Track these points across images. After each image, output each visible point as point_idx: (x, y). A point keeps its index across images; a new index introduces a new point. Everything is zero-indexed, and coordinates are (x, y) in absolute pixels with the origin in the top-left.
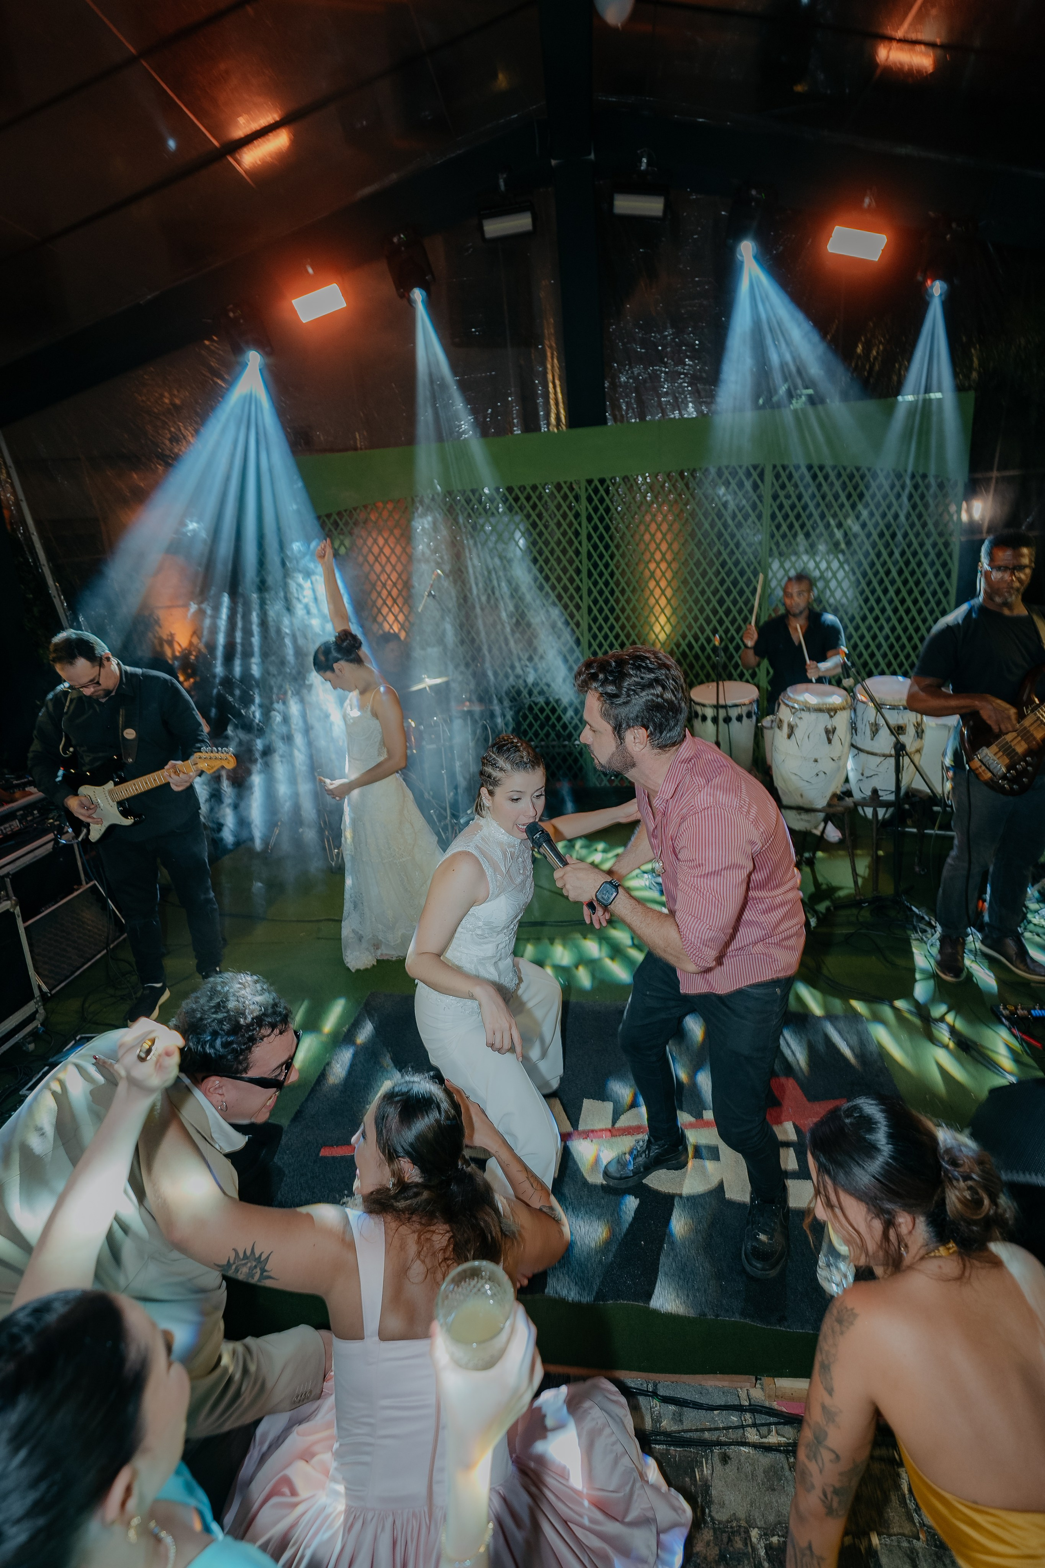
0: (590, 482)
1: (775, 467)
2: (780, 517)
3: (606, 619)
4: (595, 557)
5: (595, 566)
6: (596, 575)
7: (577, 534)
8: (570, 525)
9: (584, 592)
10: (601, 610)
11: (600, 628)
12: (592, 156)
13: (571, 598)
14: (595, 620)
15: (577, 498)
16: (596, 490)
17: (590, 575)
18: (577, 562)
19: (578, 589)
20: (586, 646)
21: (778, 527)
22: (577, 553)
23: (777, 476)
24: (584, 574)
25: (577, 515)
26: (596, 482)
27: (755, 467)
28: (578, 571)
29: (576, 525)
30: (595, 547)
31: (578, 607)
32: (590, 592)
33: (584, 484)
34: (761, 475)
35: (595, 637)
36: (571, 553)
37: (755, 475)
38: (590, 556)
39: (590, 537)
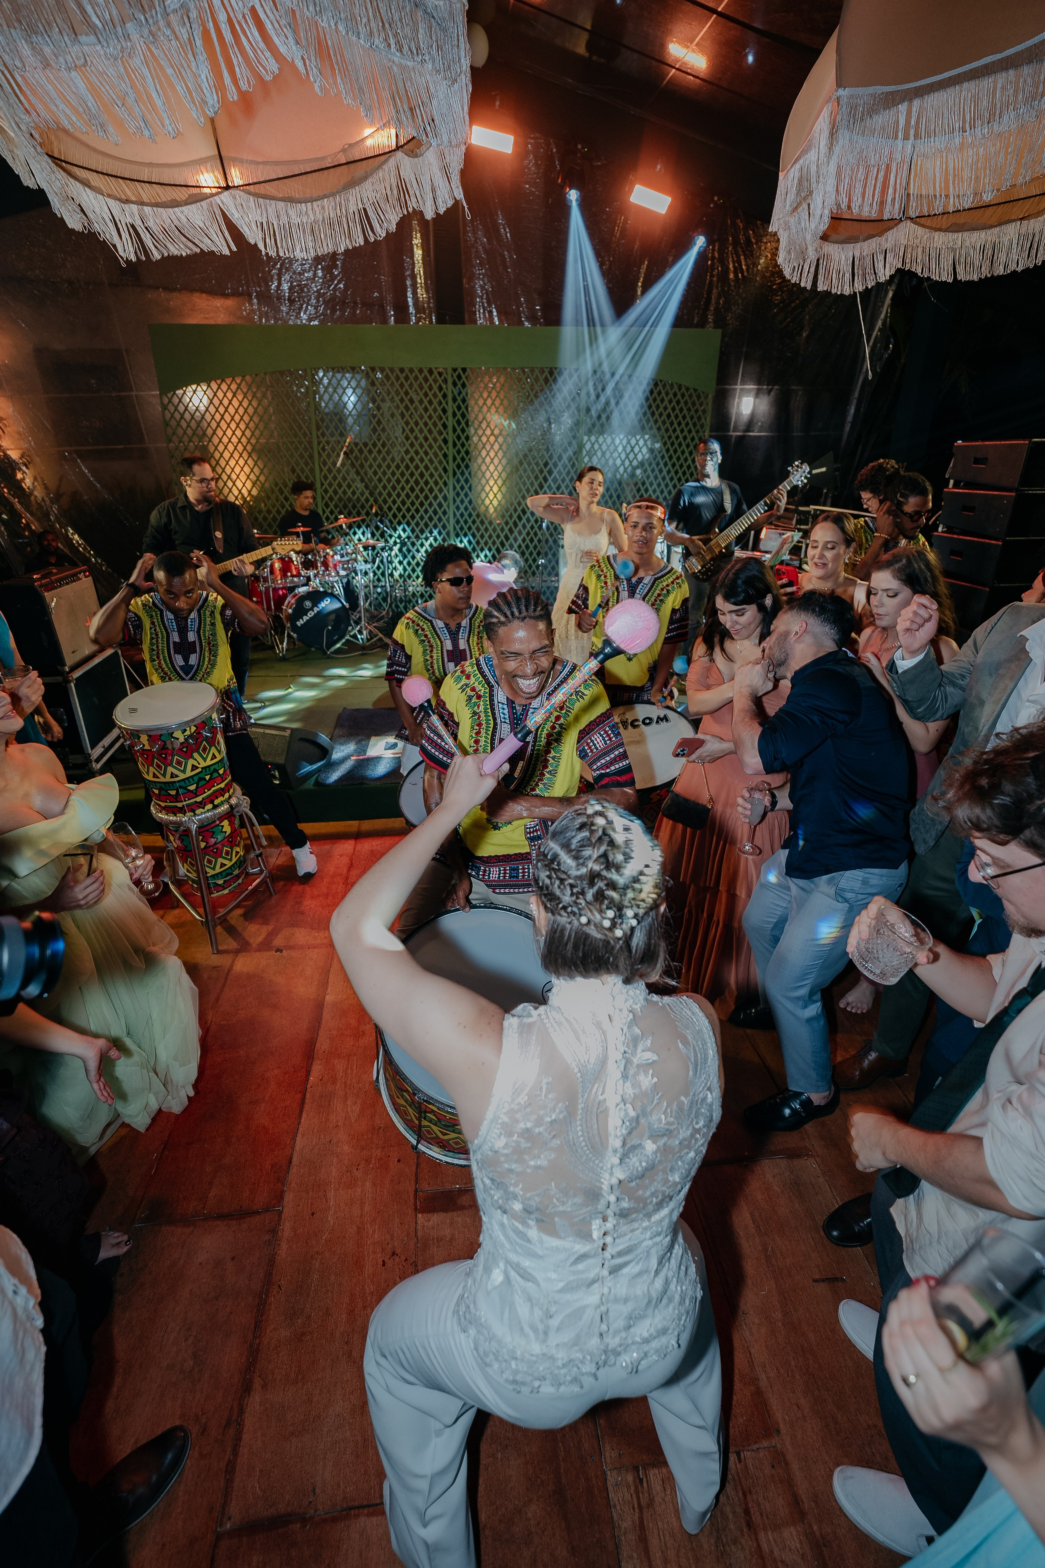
0: (455, 370)
4: (459, 431)
5: (459, 438)
6: (459, 446)
7: (444, 411)
8: (440, 403)
9: (450, 459)
13: (440, 462)
15: (445, 381)
16: (459, 377)
17: (455, 445)
18: (445, 434)
19: (445, 456)
20: (451, 502)
22: (445, 426)
24: (450, 444)
25: (445, 396)
26: (460, 371)
28: (445, 441)
29: (444, 404)
30: (459, 422)
31: (445, 470)
32: (455, 459)
33: (450, 371)
35: (458, 494)
36: (440, 426)
38: (455, 430)
39: (454, 415)
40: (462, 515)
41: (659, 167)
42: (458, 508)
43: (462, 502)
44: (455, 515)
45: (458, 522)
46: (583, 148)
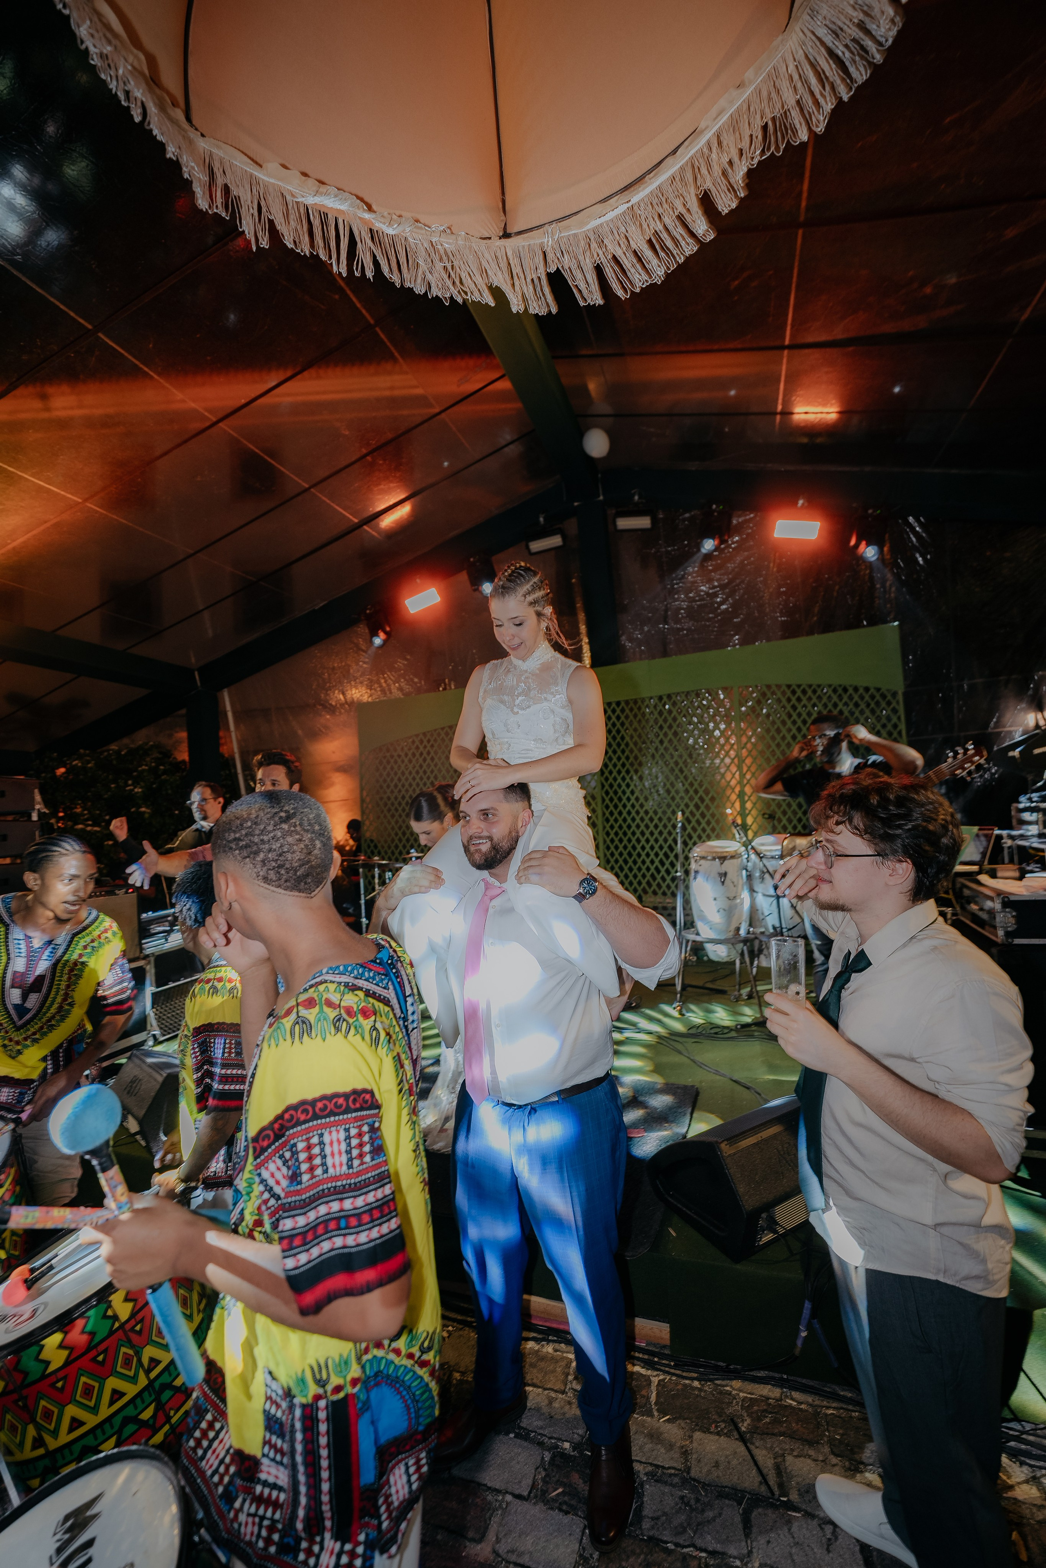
3: (616, 807)
10: (611, 800)
11: (612, 814)
12: (601, 498)
14: (607, 807)
35: (607, 820)
40: (612, 841)
41: (801, 502)
42: (608, 834)
43: (612, 827)
44: (605, 842)
45: (608, 848)
46: (718, 506)
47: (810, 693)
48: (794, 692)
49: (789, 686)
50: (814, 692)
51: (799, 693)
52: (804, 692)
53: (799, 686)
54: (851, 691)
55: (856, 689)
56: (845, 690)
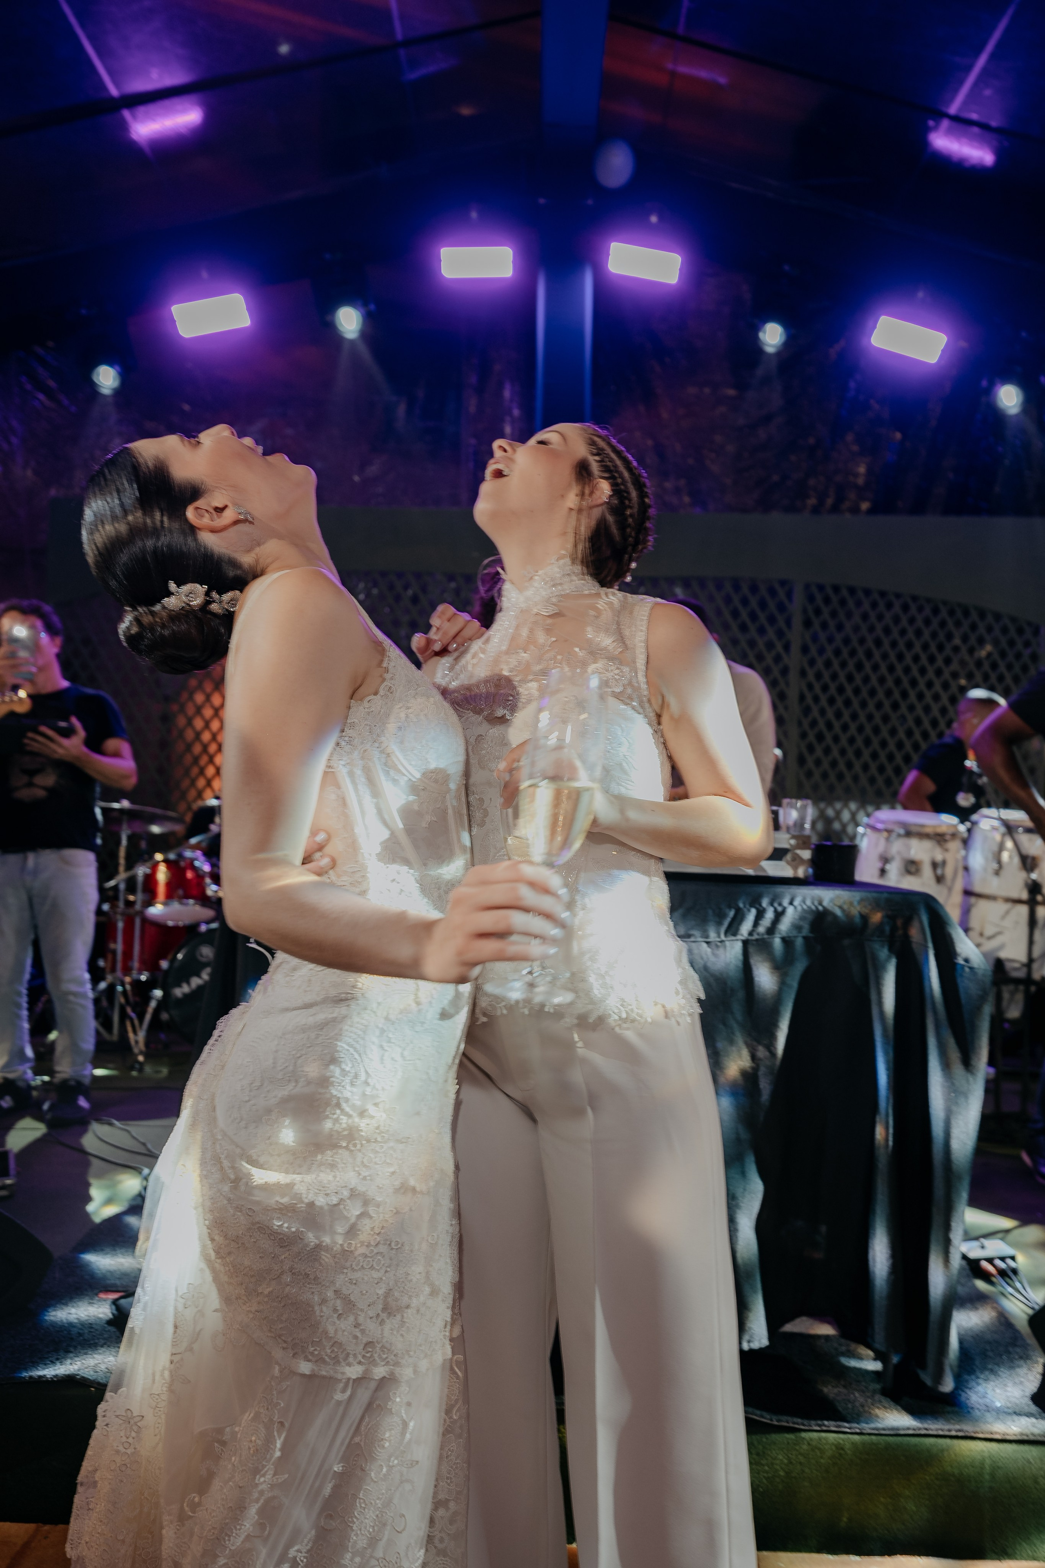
1: (807, 586)
2: (813, 651)
21: (812, 662)
23: (811, 598)
27: (783, 583)
34: (789, 595)
37: (782, 594)
47: (913, 610)
48: (889, 606)
49: (883, 594)
50: (920, 609)
51: (897, 608)
52: (905, 608)
53: (898, 596)
54: (974, 616)
55: (982, 614)
56: (966, 613)
